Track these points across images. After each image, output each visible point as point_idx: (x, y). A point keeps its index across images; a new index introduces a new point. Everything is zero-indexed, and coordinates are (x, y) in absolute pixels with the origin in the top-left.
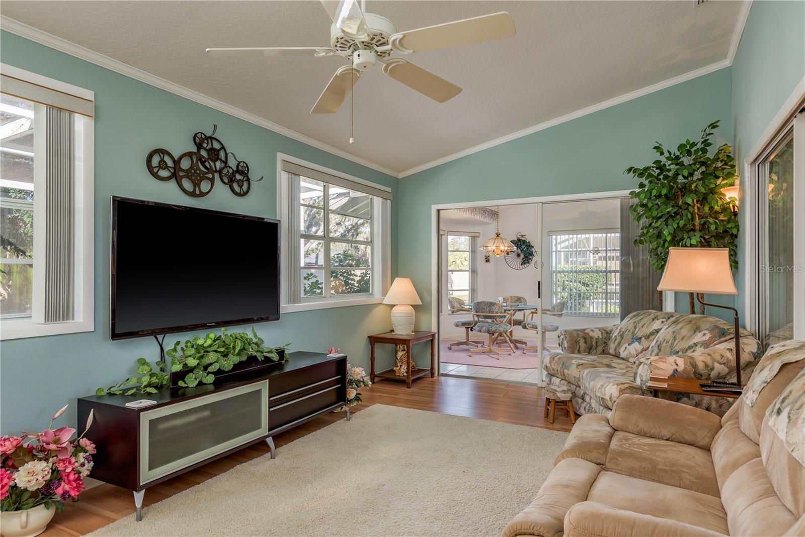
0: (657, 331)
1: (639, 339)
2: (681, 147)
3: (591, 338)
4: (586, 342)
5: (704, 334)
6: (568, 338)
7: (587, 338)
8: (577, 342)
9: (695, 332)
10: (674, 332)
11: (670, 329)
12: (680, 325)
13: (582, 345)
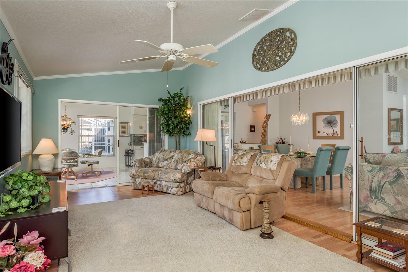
0: (173, 156)
1: (167, 160)
2: (174, 94)
3: (146, 161)
4: (145, 163)
5: (192, 155)
6: (139, 162)
7: (145, 162)
8: (142, 163)
9: (189, 155)
10: (181, 156)
11: (179, 155)
12: (183, 153)
13: (144, 165)
